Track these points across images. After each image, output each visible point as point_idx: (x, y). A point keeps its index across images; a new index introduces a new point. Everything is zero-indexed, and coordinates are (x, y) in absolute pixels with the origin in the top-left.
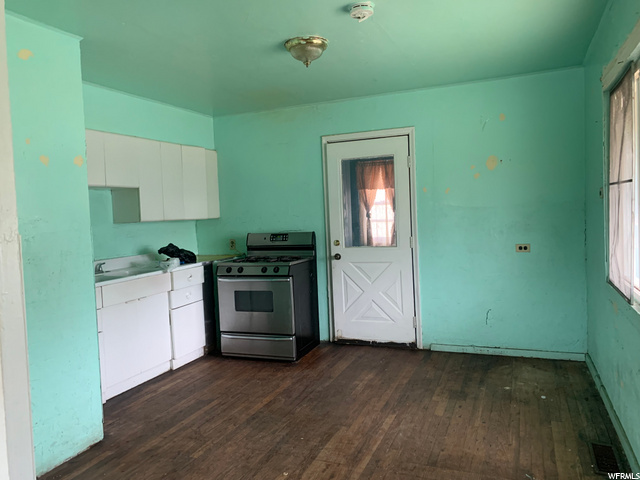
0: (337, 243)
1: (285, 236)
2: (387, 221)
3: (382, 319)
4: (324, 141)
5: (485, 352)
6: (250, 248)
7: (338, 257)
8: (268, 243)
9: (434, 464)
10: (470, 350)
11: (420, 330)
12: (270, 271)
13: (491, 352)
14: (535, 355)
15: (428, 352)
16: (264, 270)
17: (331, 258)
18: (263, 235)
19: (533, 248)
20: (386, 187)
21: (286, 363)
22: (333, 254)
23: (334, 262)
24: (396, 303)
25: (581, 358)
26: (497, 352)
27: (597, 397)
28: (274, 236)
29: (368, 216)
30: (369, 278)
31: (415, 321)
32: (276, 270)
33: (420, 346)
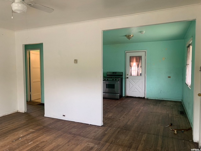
0: (128, 75)
1: (116, 73)
2: (136, 70)
3: (137, 92)
4: (126, 52)
5: (160, 99)
6: (107, 75)
7: (128, 78)
8: (112, 74)
9: (152, 113)
10: (157, 99)
11: (146, 94)
12: (114, 80)
13: (161, 99)
14: (171, 100)
15: (147, 99)
16: (113, 80)
17: (126, 78)
18: (111, 72)
19: (171, 77)
20: (136, 62)
21: (117, 99)
22: (127, 77)
23: (127, 79)
24: (140, 88)
25: (181, 101)
26: (163, 99)
27: (183, 106)
28: (113, 73)
29: (131, 69)
30: (135, 83)
31: (145, 92)
32: (116, 80)
33: (146, 98)
